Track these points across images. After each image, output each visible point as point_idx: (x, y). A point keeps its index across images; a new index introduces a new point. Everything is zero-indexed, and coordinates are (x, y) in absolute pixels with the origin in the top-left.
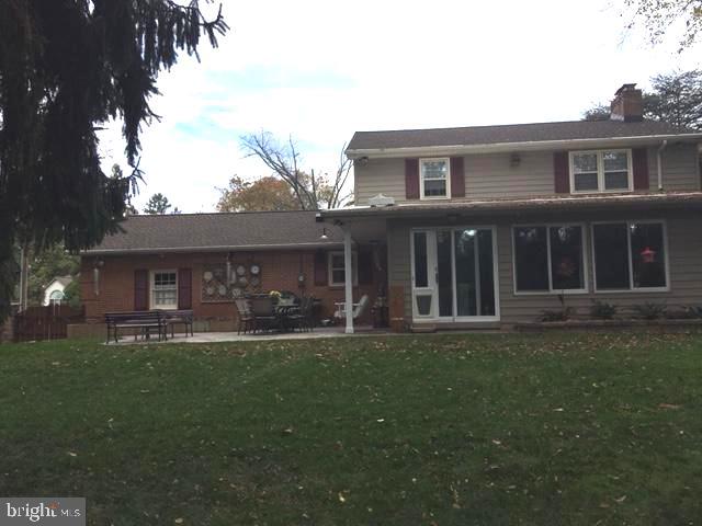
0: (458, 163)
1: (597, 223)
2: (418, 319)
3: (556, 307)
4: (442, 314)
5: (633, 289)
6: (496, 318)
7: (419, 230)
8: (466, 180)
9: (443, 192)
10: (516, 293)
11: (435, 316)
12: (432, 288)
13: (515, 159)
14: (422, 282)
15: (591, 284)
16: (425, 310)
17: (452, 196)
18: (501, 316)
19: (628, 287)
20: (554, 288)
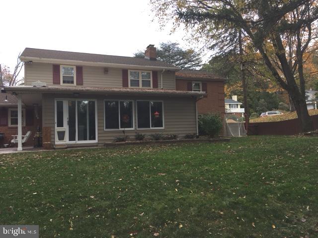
1: (138, 101)
2: (58, 142)
3: (122, 135)
4: (70, 140)
5: (151, 128)
6: (96, 141)
8: (84, 78)
9: (72, 82)
10: (105, 130)
11: (66, 141)
12: (66, 128)
13: (106, 70)
14: (60, 124)
15: (136, 126)
16: (62, 138)
17: (77, 84)
18: (98, 140)
19: (149, 127)
20: (121, 128)
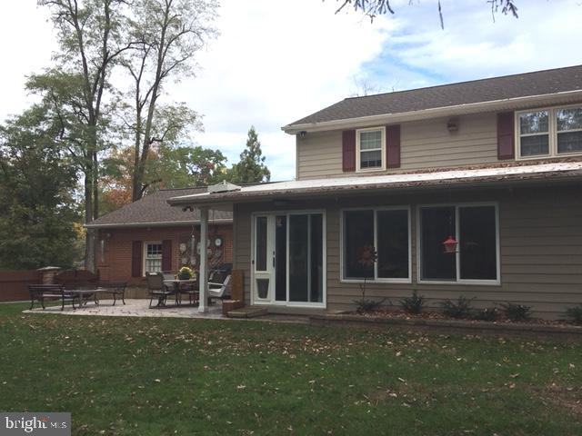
0: (394, 132)
1: (424, 206)
2: (256, 301)
4: (277, 299)
5: (459, 281)
6: (322, 305)
7: (262, 214)
8: (402, 150)
9: (379, 164)
10: (343, 280)
11: (271, 300)
12: (270, 273)
14: (262, 266)
16: (263, 293)
17: (388, 167)
18: (327, 303)
19: (454, 278)
20: (380, 276)
